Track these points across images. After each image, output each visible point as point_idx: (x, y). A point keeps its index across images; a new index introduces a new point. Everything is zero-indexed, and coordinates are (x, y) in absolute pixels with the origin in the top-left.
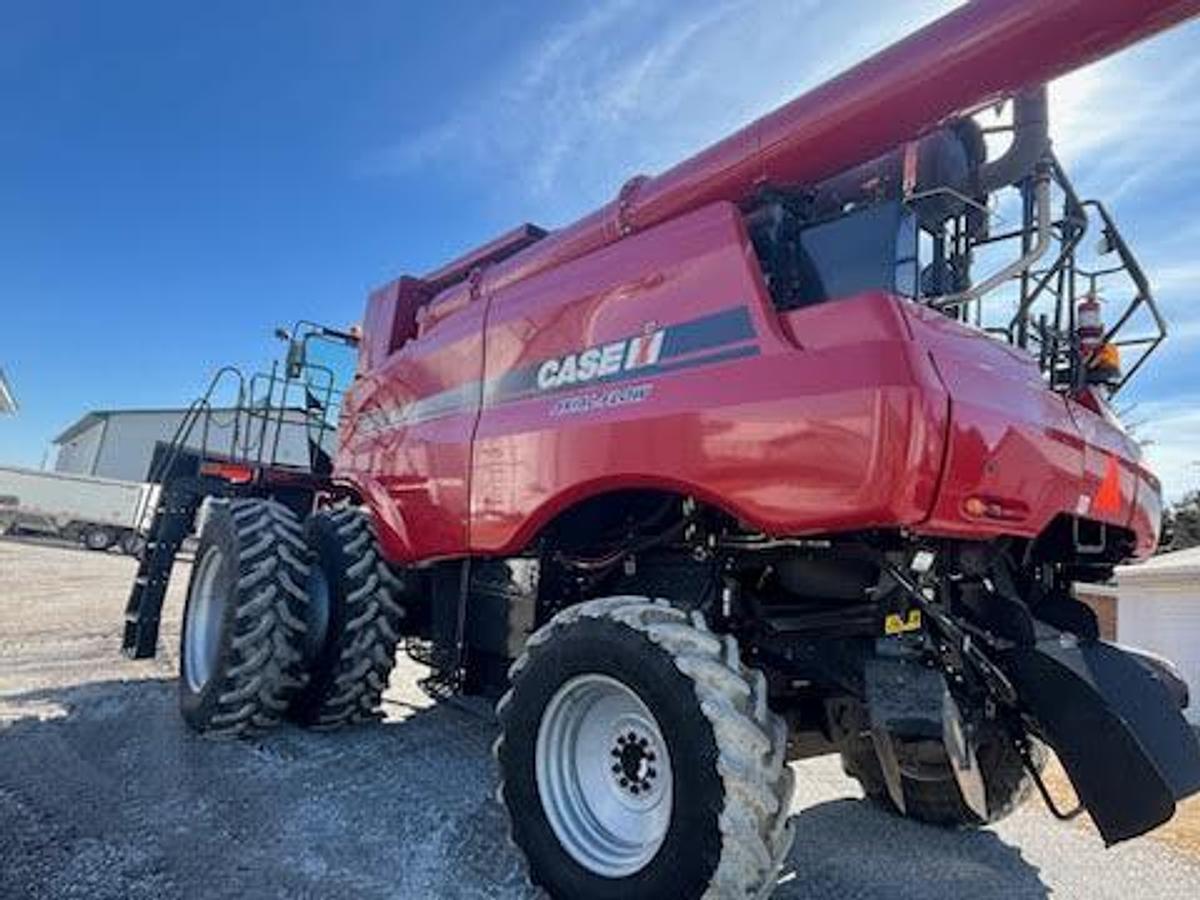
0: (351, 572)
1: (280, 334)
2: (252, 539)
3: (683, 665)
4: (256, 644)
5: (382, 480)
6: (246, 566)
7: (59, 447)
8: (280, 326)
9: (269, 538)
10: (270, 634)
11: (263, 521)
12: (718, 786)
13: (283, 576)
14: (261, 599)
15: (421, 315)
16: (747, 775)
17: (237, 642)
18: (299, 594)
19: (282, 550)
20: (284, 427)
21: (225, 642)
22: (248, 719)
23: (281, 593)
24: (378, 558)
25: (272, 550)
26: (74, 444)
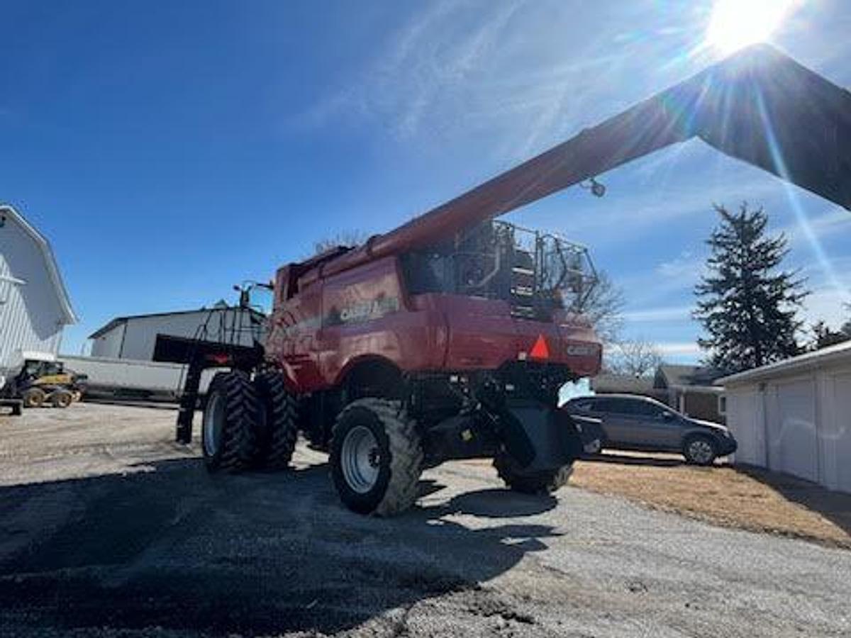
0: (275, 399)
1: (236, 288)
2: (232, 387)
3: (381, 418)
4: (237, 431)
5: (286, 358)
6: (231, 399)
7: (92, 341)
8: (237, 285)
9: (238, 387)
10: (241, 427)
11: (236, 380)
12: (390, 456)
13: (246, 402)
14: (237, 412)
15: (300, 282)
16: (400, 451)
17: (229, 431)
18: (254, 410)
19: (245, 392)
20: (242, 334)
21: (224, 431)
22: (234, 464)
23: (246, 410)
24: (287, 393)
25: (240, 392)
26: (104, 338)
